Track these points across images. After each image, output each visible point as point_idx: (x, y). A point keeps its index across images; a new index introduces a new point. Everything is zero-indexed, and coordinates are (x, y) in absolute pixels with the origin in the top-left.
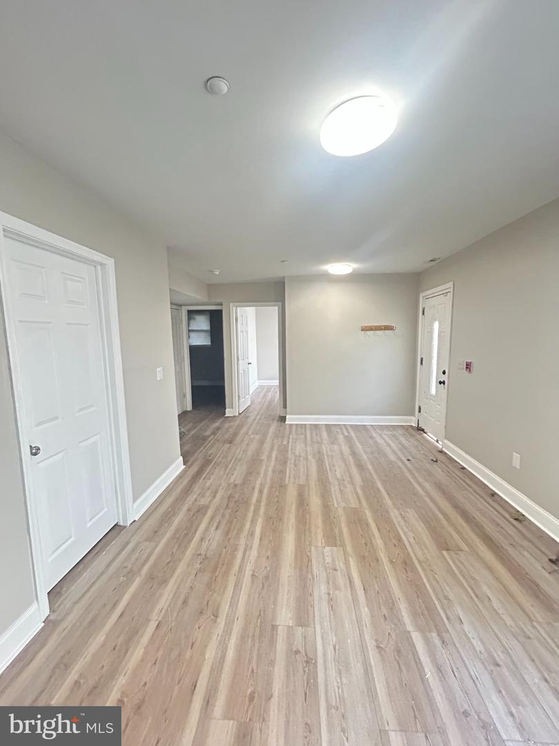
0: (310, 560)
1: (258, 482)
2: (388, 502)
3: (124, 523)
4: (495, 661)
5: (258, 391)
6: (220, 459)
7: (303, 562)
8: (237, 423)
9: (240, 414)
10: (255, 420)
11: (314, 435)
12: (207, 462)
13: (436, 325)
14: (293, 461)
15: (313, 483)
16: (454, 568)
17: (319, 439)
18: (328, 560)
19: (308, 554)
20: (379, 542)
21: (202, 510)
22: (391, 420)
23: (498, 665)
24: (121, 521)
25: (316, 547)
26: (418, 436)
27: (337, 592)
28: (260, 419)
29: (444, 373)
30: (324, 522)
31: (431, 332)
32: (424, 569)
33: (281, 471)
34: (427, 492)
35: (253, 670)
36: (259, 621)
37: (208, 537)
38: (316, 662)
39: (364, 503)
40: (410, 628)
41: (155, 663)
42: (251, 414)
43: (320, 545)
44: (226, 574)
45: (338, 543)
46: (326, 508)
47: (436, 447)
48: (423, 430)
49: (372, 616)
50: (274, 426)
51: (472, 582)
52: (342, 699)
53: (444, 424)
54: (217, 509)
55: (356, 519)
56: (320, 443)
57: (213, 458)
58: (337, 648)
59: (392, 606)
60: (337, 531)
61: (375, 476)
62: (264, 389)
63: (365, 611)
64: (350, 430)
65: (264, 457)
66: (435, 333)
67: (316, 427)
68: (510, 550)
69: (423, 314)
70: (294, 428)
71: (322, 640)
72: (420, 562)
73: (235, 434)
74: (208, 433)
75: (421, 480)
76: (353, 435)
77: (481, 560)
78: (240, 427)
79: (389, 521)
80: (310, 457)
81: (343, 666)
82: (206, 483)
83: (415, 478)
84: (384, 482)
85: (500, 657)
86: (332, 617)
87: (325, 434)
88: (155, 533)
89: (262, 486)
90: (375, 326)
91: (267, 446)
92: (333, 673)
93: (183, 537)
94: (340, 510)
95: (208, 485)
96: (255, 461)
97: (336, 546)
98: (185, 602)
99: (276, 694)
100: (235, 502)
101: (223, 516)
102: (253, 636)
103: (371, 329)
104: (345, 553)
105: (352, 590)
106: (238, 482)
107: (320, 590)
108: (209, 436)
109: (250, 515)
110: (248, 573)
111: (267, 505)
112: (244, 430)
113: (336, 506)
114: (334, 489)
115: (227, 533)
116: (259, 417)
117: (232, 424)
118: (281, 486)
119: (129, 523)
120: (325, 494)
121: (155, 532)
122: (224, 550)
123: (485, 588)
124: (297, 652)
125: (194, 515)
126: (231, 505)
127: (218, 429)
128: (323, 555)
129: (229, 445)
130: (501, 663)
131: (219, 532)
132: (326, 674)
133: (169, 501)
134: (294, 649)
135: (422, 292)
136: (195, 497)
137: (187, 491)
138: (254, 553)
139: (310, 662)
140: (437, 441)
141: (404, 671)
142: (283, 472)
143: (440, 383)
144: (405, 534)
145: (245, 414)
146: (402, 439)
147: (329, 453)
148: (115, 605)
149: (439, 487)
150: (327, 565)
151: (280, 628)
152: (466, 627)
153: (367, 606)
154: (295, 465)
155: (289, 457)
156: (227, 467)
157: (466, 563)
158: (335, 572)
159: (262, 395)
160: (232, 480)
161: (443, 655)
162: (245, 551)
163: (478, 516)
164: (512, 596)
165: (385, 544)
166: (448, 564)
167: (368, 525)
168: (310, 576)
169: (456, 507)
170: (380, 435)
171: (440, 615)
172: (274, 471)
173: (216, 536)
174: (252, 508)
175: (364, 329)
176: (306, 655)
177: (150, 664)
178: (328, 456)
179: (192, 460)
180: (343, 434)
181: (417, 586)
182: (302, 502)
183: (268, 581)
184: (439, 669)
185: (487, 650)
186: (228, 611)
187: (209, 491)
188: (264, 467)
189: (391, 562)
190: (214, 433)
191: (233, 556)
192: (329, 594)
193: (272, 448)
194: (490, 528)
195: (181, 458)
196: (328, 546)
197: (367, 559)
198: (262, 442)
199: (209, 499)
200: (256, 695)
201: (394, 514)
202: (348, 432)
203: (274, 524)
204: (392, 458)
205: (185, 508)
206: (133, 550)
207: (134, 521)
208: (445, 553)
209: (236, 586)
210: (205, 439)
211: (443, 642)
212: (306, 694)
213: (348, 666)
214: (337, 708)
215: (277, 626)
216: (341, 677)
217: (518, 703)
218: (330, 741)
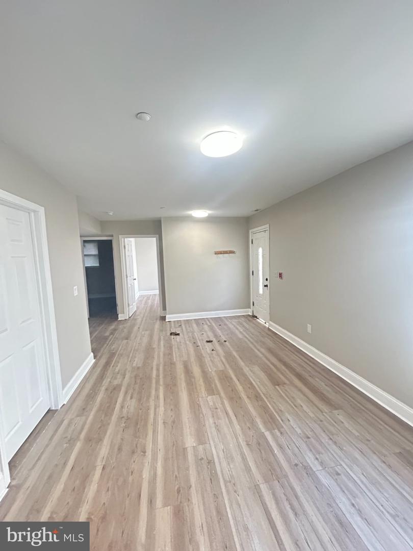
0: (199, 406)
1: (155, 363)
2: (242, 364)
3: (55, 407)
5: (140, 299)
6: (122, 351)
7: (195, 407)
8: (129, 324)
9: (129, 317)
10: (142, 321)
11: (188, 327)
12: (112, 355)
13: (260, 250)
14: (176, 346)
15: (193, 359)
16: (283, 394)
17: (192, 329)
18: (211, 404)
19: (198, 402)
20: (240, 388)
21: (117, 388)
22: (236, 313)
23: (309, 438)
24: (53, 406)
25: (202, 397)
26: (254, 321)
27: (220, 421)
28: (146, 320)
29: (267, 280)
30: (204, 382)
31: (257, 255)
32: (267, 398)
34: (263, 354)
35: (176, 477)
36: (174, 448)
37: (125, 404)
38: (214, 461)
39: (227, 366)
40: (263, 430)
41: (108, 490)
42: (139, 317)
43: (204, 396)
44: (146, 425)
45: (215, 392)
46: (204, 373)
47: (265, 327)
48: (256, 317)
49: (242, 429)
50: (157, 325)
51: (292, 400)
52: (232, 476)
53: (269, 312)
54: (129, 385)
55: (224, 378)
56: (193, 332)
57: (117, 351)
58: (225, 450)
59: (253, 422)
60: (213, 386)
61: (231, 349)
62: (144, 298)
63: (238, 427)
64: (211, 321)
65: (155, 346)
66: (260, 255)
67: (188, 322)
68: (309, 378)
69: (252, 243)
70: (172, 323)
71: (216, 450)
72: (264, 395)
73: (130, 332)
74: (107, 334)
75: (259, 347)
76: (213, 324)
77: (296, 387)
78: (133, 326)
79: (244, 375)
80: (188, 342)
81: (230, 458)
82: (115, 369)
83: (255, 346)
84: (237, 351)
85: (310, 434)
86: (219, 435)
87: (195, 325)
88: (84, 410)
89: (158, 365)
90: (224, 251)
91: (156, 338)
92: (224, 464)
93: (107, 410)
94: (214, 373)
95: (117, 370)
96: (149, 350)
97: (214, 395)
98: (120, 449)
99: (193, 485)
100: (141, 379)
101: (134, 390)
102: (172, 457)
103: (220, 253)
104: (221, 397)
105: (228, 417)
106: (140, 365)
107: (209, 422)
108: (109, 336)
109: (154, 385)
110: (160, 422)
111: (165, 377)
112: (136, 328)
113: (210, 371)
114: (207, 360)
115: (140, 400)
116: (144, 319)
117: (125, 325)
118: (171, 364)
119: (60, 406)
120: (202, 366)
121: (84, 409)
122: (140, 411)
123: (299, 401)
124: (202, 459)
125: (111, 392)
126: (138, 381)
127: (115, 330)
128: (208, 401)
129: (126, 341)
130: (310, 436)
131: (134, 400)
132: (221, 466)
133: (88, 386)
134: (200, 458)
135: (251, 229)
136: (109, 380)
137: (101, 377)
138: (161, 409)
139: (210, 462)
140: (265, 323)
141: (263, 452)
142: (170, 354)
143: (265, 286)
144: (254, 381)
145: (133, 318)
146: (245, 324)
147: (200, 338)
148: (65, 464)
149: (270, 350)
150: (211, 407)
151: (189, 449)
152: (292, 422)
153: (239, 425)
154: (179, 348)
155: (173, 343)
156: (129, 357)
157: (288, 390)
158: (217, 410)
159: (143, 302)
160: (134, 365)
161: (282, 440)
162: (155, 409)
163: (293, 365)
164: (312, 402)
165: (244, 388)
166: (280, 393)
167: (231, 379)
168: (201, 416)
169: (281, 360)
170: (231, 323)
171: (278, 420)
172: (164, 355)
173: (132, 404)
174: (154, 381)
175: (217, 253)
176: (207, 459)
177: (104, 492)
178: (199, 340)
179: (99, 355)
180: (207, 324)
181: (264, 408)
182: (188, 371)
183: (174, 424)
184: (281, 447)
185: (304, 432)
186: (152, 447)
187: (119, 375)
188: (156, 353)
189: (248, 397)
190: (112, 333)
191: (147, 414)
192: (215, 423)
193: (159, 340)
194: (298, 369)
195: (92, 354)
196: (210, 395)
197: (234, 398)
198: (151, 336)
199: (121, 380)
200: (181, 489)
201: (246, 370)
202: (210, 323)
203: (171, 387)
204: (240, 336)
205: (103, 389)
206: (69, 425)
207: (64, 405)
208: (277, 387)
209: (154, 431)
210: (106, 338)
211: (281, 433)
212: (211, 479)
213: (232, 458)
214: (230, 482)
215: (186, 448)
216: (229, 465)
217: (319, 453)
218: (229, 499)
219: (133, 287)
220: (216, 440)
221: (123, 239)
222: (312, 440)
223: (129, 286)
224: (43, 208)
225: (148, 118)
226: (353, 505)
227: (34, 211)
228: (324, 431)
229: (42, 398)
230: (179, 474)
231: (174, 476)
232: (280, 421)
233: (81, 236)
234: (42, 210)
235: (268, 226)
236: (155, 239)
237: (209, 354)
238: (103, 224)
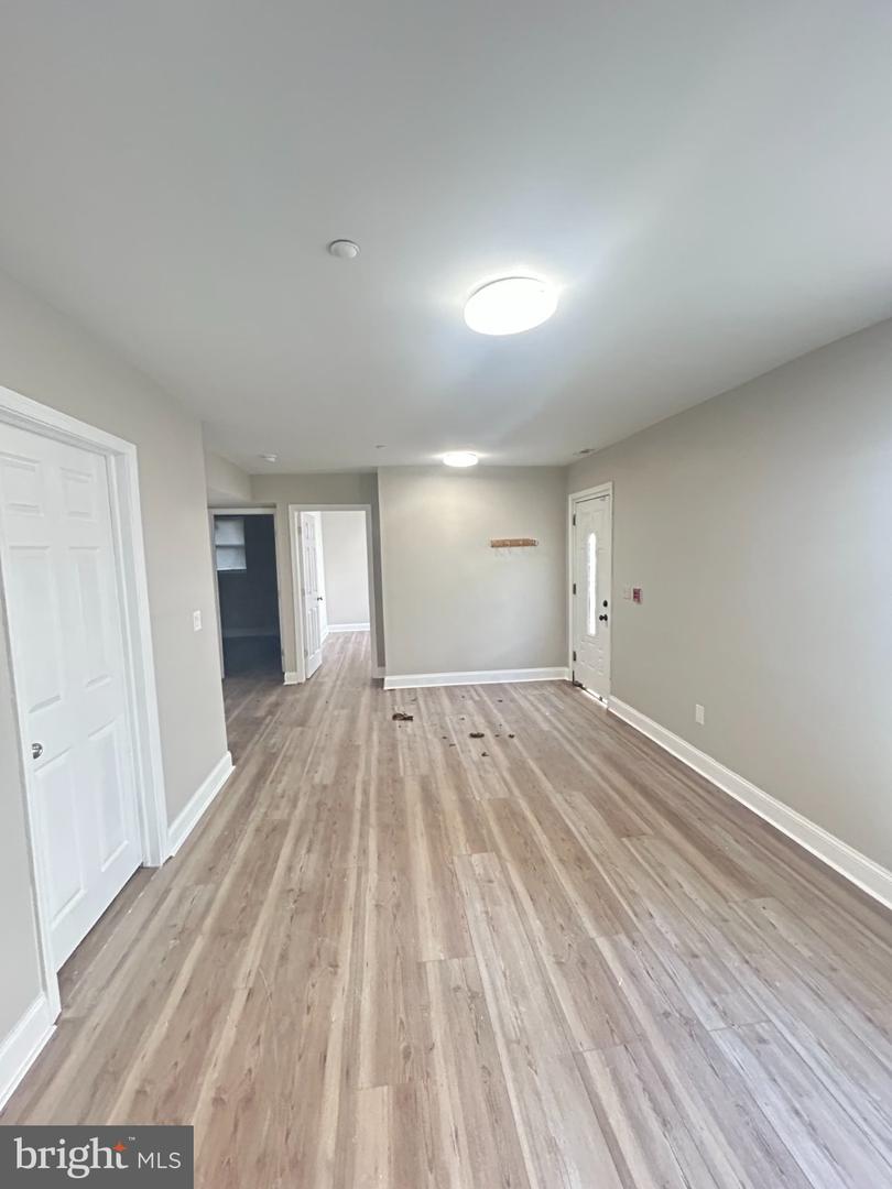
0: (454, 874)
1: (360, 777)
2: (547, 785)
3: (153, 860)
4: (692, 951)
5: (330, 641)
6: (291, 751)
7: (444, 877)
8: (306, 694)
9: (307, 679)
10: (334, 687)
11: (430, 703)
12: (270, 758)
13: (592, 539)
14: (405, 744)
15: (441, 772)
16: (637, 855)
17: (439, 709)
18: (479, 870)
19: (451, 866)
20: (542, 838)
21: (279, 829)
22: (537, 674)
23: (696, 956)
24: (149, 859)
25: (459, 857)
26: (576, 695)
27: (497, 908)
28: (343, 685)
29: (605, 604)
30: (465, 822)
31: (585, 548)
32: (602, 863)
33: (391, 760)
34: (594, 766)
35: (402, 1023)
36: (399, 961)
37: (297, 863)
38: (483, 993)
39: (516, 792)
40: (593, 933)
41: (258, 1043)
42: (326, 679)
43: (464, 853)
44: (338, 909)
45: (489, 847)
46: (465, 804)
47: (600, 708)
48: (580, 686)
49: (547, 929)
50: (366, 696)
51: (659, 869)
52: (523, 1030)
53: (608, 676)
54: (304, 822)
55: (508, 814)
56: (441, 715)
57: (279, 750)
58: (508, 974)
59: (569, 913)
60: (484, 832)
61: (525, 754)
62: (338, 639)
63: (536, 924)
64: (480, 690)
65: (361, 741)
66: (591, 552)
67: (431, 692)
68: (699, 825)
69: (574, 524)
70: (398, 695)
71: (488, 969)
72: (596, 856)
73: (308, 711)
74: (261, 713)
75: (585, 752)
76: (486, 698)
77: (670, 843)
78: (313, 699)
79: (552, 810)
80: (430, 736)
81: (518, 992)
82: (276, 788)
83: (577, 749)
84: (537, 760)
85: (698, 947)
86: (496, 938)
87: (446, 701)
88: (210, 871)
89: (366, 784)
90: (511, 541)
91: (362, 723)
92: (506, 1002)
93: (258, 872)
94: (485, 805)
95: (279, 791)
96: (348, 750)
97: (486, 851)
98: (284, 957)
99: (438, 1044)
100: (329, 810)
101: (315, 832)
102: (394, 981)
103: (503, 544)
104: (500, 857)
105: (515, 903)
106: (328, 781)
107: (475, 909)
108: (264, 718)
109: (356, 826)
110: (369, 903)
111: (378, 809)
112: (320, 704)
113: (478, 799)
114: (472, 776)
115: (327, 854)
116: (339, 683)
117: (298, 696)
118: (395, 781)
119: (163, 861)
120: (460, 787)
121: (210, 869)
122: (327, 879)
123: (674, 874)
124: (457, 989)
125: (267, 837)
126: (325, 815)
127: (277, 704)
128: (471, 865)
129: (300, 729)
130: (698, 953)
131: (314, 856)
132: (499, 1006)
133: (221, 822)
134: (453, 986)
135: (574, 492)
136: (263, 810)
137: (248, 804)
138: (372, 878)
139: (476, 996)
140: (601, 699)
141: (592, 981)
142: (393, 760)
143: (601, 618)
144: (574, 824)
145: (314, 681)
146: (554, 699)
147: (457, 727)
148: (171, 981)
149: (609, 758)
150: (479, 878)
151: (429, 966)
152: (658, 921)
153: (539, 918)
154: (410, 748)
155: (399, 738)
156: (305, 761)
157: (651, 849)
158: (491, 885)
159: (337, 647)
160: (317, 780)
161: (635, 957)
162: (359, 876)
163: (660, 791)
164: (704, 877)
165: (551, 839)
166: (632, 854)
167: (524, 819)
168: (458, 895)
169: (634, 783)
170: (525, 697)
171: (626, 913)
172: (379, 762)
173: (309, 864)
174: (357, 816)
175: (496, 545)
176: (470, 990)
177: (250, 1046)
178: (456, 732)
179: (244, 755)
180: (472, 698)
181: (596, 885)
182: (429, 799)
183: (400, 909)
184: (632, 974)
185: (684, 943)
186: (351, 958)
187: (285, 799)
188: (363, 757)
189: (561, 860)
190: (271, 712)
191: (343, 886)
192: (487, 913)
193: (370, 729)
194: (673, 803)
195: (229, 755)
196: (475, 853)
197: (530, 861)
198: (352, 720)
199: (287, 811)
200: (412, 1050)
201: (557, 800)
202: (479, 695)
203: (394, 832)
204: (545, 727)
205: (250, 829)
206: (180, 900)
207: (171, 858)
208: (624, 839)
209: (355, 924)
210: (258, 722)
211: (634, 943)
212: (476, 1034)
213: (524, 993)
214: (518, 1042)
215: (425, 963)
216: (517, 1007)
217: (719, 991)
218: (515, 1080)
219: (315, 614)
220: (490, 950)
221: (296, 514)
222: (704, 961)
223: (308, 612)
224: (134, 447)
225: (353, 251)
226: (797, 1113)
227: (117, 454)
228: (733, 944)
229: (126, 842)
230: (407, 1016)
231: (398, 1022)
232: (630, 913)
233: (210, 507)
234: (131, 451)
235: (609, 485)
236: (364, 513)
237: (474, 762)
238: (256, 480)
